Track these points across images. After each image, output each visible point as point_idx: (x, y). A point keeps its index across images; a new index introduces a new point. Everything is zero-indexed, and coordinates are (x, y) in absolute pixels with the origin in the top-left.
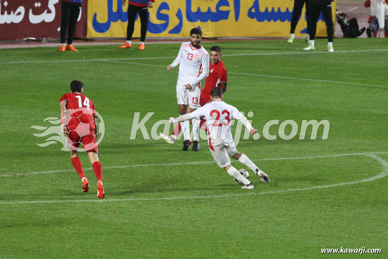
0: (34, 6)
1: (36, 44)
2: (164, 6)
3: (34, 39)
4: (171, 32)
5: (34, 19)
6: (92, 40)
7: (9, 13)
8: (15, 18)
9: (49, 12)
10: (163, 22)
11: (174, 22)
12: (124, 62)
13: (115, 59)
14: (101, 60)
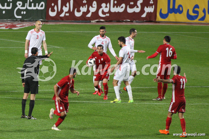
0: (130, 4)
1: (130, 23)
2: (197, 6)
3: (129, 20)
4: (199, 20)
5: (130, 11)
6: (159, 22)
7: (117, 7)
8: (120, 9)
9: (138, 7)
10: (196, 14)
11: (201, 15)
12: (174, 34)
13: (170, 32)
14: (163, 32)
